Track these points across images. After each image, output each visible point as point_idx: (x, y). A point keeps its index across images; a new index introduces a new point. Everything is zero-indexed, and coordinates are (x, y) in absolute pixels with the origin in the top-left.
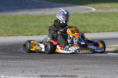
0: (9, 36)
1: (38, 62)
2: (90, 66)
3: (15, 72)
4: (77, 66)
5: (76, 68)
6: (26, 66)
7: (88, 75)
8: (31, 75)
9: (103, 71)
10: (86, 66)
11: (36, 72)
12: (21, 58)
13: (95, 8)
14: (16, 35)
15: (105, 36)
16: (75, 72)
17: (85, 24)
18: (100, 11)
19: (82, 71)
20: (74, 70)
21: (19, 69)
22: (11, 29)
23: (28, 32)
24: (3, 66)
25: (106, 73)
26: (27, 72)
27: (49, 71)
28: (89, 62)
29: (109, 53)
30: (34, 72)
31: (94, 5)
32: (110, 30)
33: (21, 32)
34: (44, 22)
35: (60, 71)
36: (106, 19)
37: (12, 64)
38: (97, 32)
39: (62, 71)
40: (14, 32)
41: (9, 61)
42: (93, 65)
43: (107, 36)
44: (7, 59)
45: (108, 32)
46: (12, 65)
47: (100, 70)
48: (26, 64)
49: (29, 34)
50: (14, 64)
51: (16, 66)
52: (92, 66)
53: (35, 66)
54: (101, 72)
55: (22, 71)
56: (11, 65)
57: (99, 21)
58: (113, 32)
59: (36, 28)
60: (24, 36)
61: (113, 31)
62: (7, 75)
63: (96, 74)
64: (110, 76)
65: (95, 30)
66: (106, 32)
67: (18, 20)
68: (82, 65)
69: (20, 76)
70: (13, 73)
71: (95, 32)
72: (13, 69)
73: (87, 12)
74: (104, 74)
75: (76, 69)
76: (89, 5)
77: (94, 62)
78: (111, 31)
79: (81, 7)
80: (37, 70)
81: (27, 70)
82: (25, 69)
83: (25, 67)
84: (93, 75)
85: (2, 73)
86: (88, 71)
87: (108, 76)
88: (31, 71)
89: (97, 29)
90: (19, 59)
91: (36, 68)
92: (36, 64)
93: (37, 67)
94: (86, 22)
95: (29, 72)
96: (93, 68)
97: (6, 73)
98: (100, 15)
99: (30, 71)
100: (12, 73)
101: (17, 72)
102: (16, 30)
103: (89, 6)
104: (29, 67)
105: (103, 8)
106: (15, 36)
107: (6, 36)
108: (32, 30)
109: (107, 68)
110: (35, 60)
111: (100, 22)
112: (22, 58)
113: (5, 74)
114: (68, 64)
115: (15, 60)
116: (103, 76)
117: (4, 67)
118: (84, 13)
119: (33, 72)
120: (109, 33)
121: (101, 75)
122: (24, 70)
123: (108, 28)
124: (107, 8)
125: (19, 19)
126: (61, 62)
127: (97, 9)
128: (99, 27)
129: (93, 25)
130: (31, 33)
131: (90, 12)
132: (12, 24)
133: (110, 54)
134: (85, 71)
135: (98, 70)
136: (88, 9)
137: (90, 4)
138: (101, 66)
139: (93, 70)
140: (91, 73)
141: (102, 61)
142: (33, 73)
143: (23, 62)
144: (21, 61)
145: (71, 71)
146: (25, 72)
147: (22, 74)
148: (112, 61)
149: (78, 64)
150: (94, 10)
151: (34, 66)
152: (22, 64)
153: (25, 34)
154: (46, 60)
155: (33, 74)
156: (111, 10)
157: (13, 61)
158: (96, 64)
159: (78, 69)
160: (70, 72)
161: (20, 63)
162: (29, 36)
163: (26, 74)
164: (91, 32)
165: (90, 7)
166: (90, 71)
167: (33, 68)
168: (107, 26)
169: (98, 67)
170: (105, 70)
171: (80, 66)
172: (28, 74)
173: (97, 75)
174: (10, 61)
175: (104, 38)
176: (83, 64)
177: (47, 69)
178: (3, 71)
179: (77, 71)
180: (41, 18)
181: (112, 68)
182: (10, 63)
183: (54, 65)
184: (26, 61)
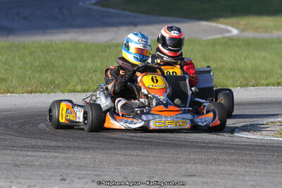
0: (31, 92)
1: (100, 156)
2: (224, 168)
3: (43, 179)
4: (192, 168)
5: (188, 171)
6: (70, 165)
9: (254, 180)
10: (213, 168)
11: (93, 181)
12: (58, 147)
13: (237, 28)
14: (48, 90)
15: (260, 97)
18: (250, 34)
19: (204, 180)
20: (185, 176)
21: (52, 174)
23: (76, 84)
24: (16, 165)
25: (262, 186)
26: (72, 181)
28: (220, 157)
30: (90, 181)
31: (234, 20)
32: (272, 80)
33: (59, 84)
36: (263, 54)
37: (37, 161)
38: (241, 87)
39: (156, 179)
40: (42, 83)
41: (29, 153)
42: (231, 165)
43: (264, 97)
44: (25, 147)
45: (267, 85)
46: (37, 163)
47: (247, 178)
48: (71, 161)
49: (79, 88)
50: (41, 160)
51: (47, 166)
52: (228, 168)
53: (92, 165)
54: (250, 183)
55: (60, 178)
56: (33, 161)
57: (245, 59)
58: (280, 87)
60: (66, 94)
61: (279, 84)
62: (25, 186)
65: (237, 81)
66: (263, 85)
67: (53, 53)
68: (204, 166)
70: (38, 183)
71: (237, 86)
72: (41, 173)
73: (219, 36)
75: (191, 176)
76: (222, 20)
77: (234, 157)
78: (274, 85)
79: (204, 24)
80: (97, 175)
81: (72, 175)
82: (69, 172)
83: (67, 167)
85: (12, 182)
86: (219, 180)
88: (83, 178)
89: (242, 79)
90: (54, 148)
91: (95, 171)
92: (94, 161)
93: (97, 168)
94: (216, 62)
95: (77, 180)
96: (231, 172)
97: (23, 181)
98: (248, 44)
99: (79, 178)
100: (36, 182)
101: (50, 179)
102: (47, 77)
103: (222, 23)
104: (79, 167)
105: (256, 29)
106: (45, 92)
107: (23, 93)
108: (88, 79)
109: (264, 173)
110: (91, 151)
111: (248, 62)
112: (60, 147)
113: (19, 183)
114: (170, 162)
115: (43, 152)
117: (17, 168)
118: (211, 40)
119: (86, 180)
120: (269, 87)
122: (67, 174)
123: (267, 77)
124: (266, 29)
125: (55, 51)
126: (154, 157)
127: (242, 31)
128: (245, 74)
129: (231, 70)
130: (85, 87)
131: (224, 38)
132: (38, 63)
134: (211, 180)
135: (242, 178)
136: (222, 29)
137: (226, 17)
138: (250, 167)
139: (231, 177)
140: (225, 184)
141: (251, 156)
142: (86, 183)
143: (64, 155)
144: (57, 154)
146: (67, 181)
147: (61, 185)
148: (277, 157)
149: (195, 163)
150: (235, 32)
151: (90, 167)
152: (61, 161)
153: (69, 87)
154: (119, 152)
155: (87, 186)
156: (276, 34)
157: (39, 153)
158: (238, 162)
159: (194, 175)
161: (56, 157)
162: (78, 92)
163: (69, 184)
165: (226, 24)
166: (222, 179)
167: (88, 170)
168: (264, 72)
169: (241, 170)
170: (259, 178)
171: (199, 167)
172: (75, 186)
174: (33, 154)
175: (259, 100)
176: (207, 163)
177: (120, 173)
178: (16, 177)
179: (193, 178)
180: (108, 50)
181: (276, 173)
182: (32, 158)
183: (138, 164)
184: (70, 154)
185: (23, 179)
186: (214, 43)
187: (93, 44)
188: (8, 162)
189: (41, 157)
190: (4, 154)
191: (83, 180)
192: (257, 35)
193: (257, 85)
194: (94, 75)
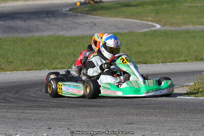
0: (29, 70)
1: (73, 112)
2: (151, 118)
3: (37, 128)
4: (130, 118)
5: (129, 120)
6: (54, 118)
7: (148, 132)
8: (62, 133)
9: (170, 126)
10: (144, 118)
11: (68, 129)
12: (46, 106)
13: (160, 24)
14: (40, 68)
15: (174, 69)
16: (128, 128)
17: (144, 49)
18: (168, 28)
19: (138, 126)
20: (127, 124)
21: (43, 124)
22: (32, 59)
23: (58, 64)
24: (19, 119)
25: (175, 129)
26: (55, 129)
27: (89, 126)
28: (149, 111)
29: (179, 97)
30: (66, 129)
32: (182, 58)
33: (46, 64)
34: (81, 46)
35: (104, 126)
36: (176, 41)
38: (162, 63)
39: (108, 126)
40: (35, 64)
41: (28, 111)
42: (156, 116)
43: (177, 69)
44: (26, 107)
45: (179, 62)
46: (33, 118)
47: (165, 125)
48: (54, 116)
49: (59, 66)
50: (35, 115)
51: (39, 119)
52: (154, 118)
53: (68, 118)
54: (167, 128)
55: (48, 127)
56: (31, 117)
57: (165, 44)
58: (187, 63)
59: (70, 58)
61: (186, 61)
62: (26, 133)
63: (160, 130)
64: (181, 134)
65: (159, 59)
66: (176, 62)
67: (42, 44)
68: (138, 117)
69: (45, 134)
70: (34, 131)
72: (35, 124)
73: (148, 30)
74: (172, 131)
75: (130, 124)
77: (157, 110)
78: (183, 62)
80: (71, 125)
81: (55, 125)
83: (52, 120)
84: (154, 133)
85: (17, 131)
87: (178, 134)
89: (163, 58)
90: (43, 107)
91: (69, 122)
92: (69, 115)
93: (71, 120)
94: (146, 47)
95: (59, 129)
96: (155, 121)
97: (24, 130)
98: (166, 34)
99: (60, 127)
100: (32, 130)
101: (41, 128)
102: (39, 60)
104: (59, 120)
105: (172, 24)
106: (37, 70)
108: (64, 60)
109: (176, 120)
110: (67, 109)
111: (167, 47)
112: (48, 106)
113: (22, 131)
114: (117, 115)
115: (37, 110)
116: (170, 134)
117: (21, 121)
118: (143, 32)
119: (64, 128)
120: (180, 63)
121: (167, 132)
122: (52, 124)
124: (178, 24)
125: (44, 42)
126: (107, 111)
127: (163, 26)
128: (165, 55)
129: (156, 52)
130: (63, 66)
131: (151, 31)
132: (33, 51)
133: (182, 97)
134: (143, 126)
135: (162, 124)
136: (150, 25)
138: (167, 117)
139: (155, 124)
140: (151, 129)
141: (168, 110)
142: (64, 130)
143: (50, 112)
145: (121, 126)
146: (53, 129)
147: (48, 132)
149: (133, 115)
150: (158, 26)
151: (66, 119)
152: (48, 116)
153: (53, 66)
154: (85, 109)
155: (65, 132)
156: (184, 27)
158: (160, 114)
159: (132, 124)
160: (121, 128)
161: (45, 114)
164: (154, 63)
165: (152, 22)
166: (150, 125)
167: (65, 122)
168: (177, 53)
169: (162, 119)
170: (173, 124)
171: (135, 117)
172: (57, 132)
173: (161, 132)
174: (30, 111)
175: (174, 71)
176: (141, 115)
177: (86, 123)
178: (20, 127)
179: (131, 126)
180: (78, 41)
181: (184, 121)
182: (30, 114)
183: (96, 117)
184: (54, 111)
185: (24, 128)
186: (145, 34)
187: (68, 37)
188: (15, 117)
189: (36, 113)
190: (12, 112)
191: (62, 128)
192: (172, 28)
193: (172, 62)
194: (68, 58)
